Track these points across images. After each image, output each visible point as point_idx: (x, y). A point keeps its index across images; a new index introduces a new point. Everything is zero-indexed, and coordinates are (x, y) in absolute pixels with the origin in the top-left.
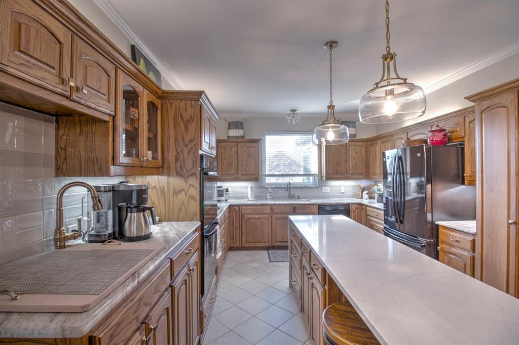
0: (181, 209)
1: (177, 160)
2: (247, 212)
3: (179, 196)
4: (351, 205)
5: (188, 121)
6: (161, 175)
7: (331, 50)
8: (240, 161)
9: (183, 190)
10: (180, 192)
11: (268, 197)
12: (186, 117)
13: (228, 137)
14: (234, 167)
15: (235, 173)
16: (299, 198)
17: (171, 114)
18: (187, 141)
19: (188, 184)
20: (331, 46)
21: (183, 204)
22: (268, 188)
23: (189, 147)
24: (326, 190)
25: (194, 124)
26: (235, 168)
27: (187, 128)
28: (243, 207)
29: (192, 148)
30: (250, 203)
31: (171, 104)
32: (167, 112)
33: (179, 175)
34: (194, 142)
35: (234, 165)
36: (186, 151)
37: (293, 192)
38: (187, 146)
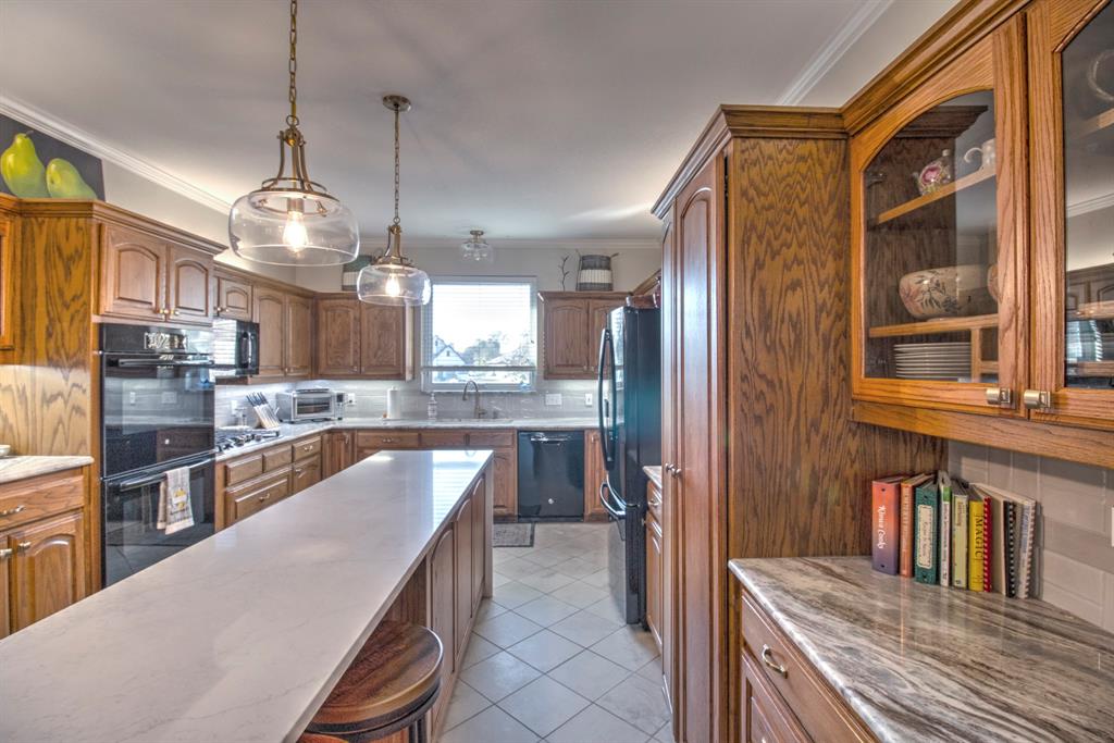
0: (56, 432)
1: (49, 335)
2: (367, 444)
3: (52, 405)
4: (586, 432)
5: (71, 258)
6: (20, 363)
7: (397, 114)
8: (365, 337)
9: (60, 394)
10: (54, 398)
11: (430, 414)
12: (68, 250)
13: (344, 288)
14: (352, 350)
15: (355, 363)
16: (495, 416)
17: (41, 244)
18: (68, 296)
19: (70, 383)
20: (397, 105)
21: (60, 421)
22: (430, 395)
23: (72, 309)
24: (555, 399)
25: (82, 263)
26: (355, 351)
27: (68, 272)
28: (360, 434)
29: (78, 311)
30: (389, 424)
31: (40, 225)
32: (33, 241)
33: (52, 363)
34: (81, 300)
35: (352, 346)
36: (66, 316)
37: (484, 404)
38: (67, 307)
